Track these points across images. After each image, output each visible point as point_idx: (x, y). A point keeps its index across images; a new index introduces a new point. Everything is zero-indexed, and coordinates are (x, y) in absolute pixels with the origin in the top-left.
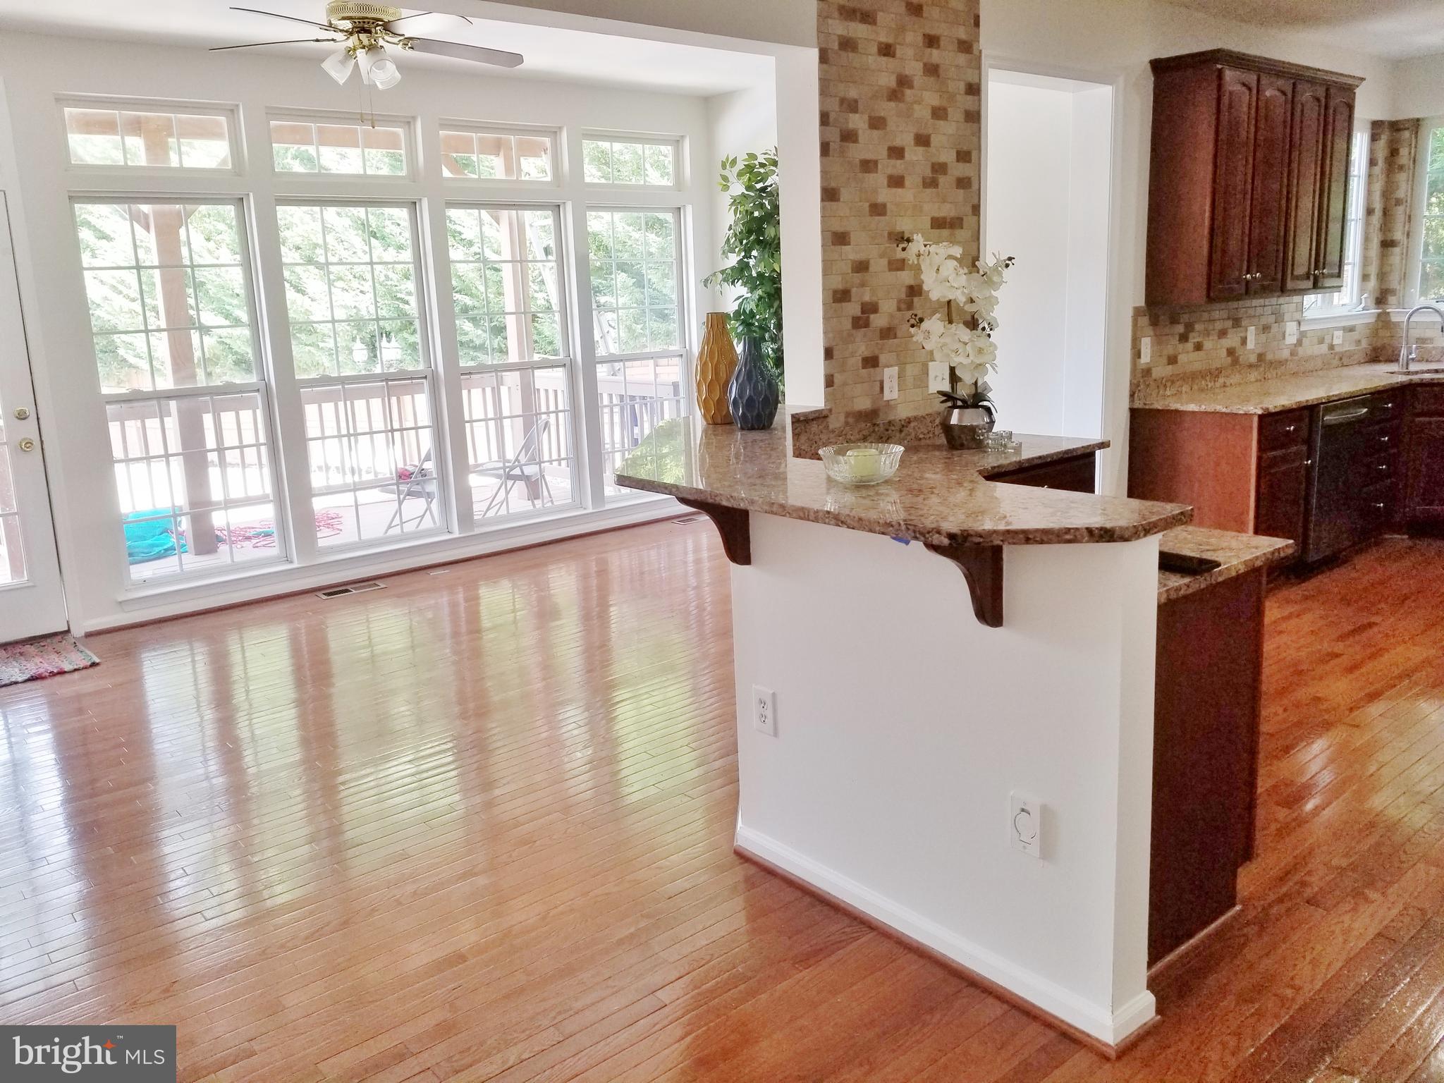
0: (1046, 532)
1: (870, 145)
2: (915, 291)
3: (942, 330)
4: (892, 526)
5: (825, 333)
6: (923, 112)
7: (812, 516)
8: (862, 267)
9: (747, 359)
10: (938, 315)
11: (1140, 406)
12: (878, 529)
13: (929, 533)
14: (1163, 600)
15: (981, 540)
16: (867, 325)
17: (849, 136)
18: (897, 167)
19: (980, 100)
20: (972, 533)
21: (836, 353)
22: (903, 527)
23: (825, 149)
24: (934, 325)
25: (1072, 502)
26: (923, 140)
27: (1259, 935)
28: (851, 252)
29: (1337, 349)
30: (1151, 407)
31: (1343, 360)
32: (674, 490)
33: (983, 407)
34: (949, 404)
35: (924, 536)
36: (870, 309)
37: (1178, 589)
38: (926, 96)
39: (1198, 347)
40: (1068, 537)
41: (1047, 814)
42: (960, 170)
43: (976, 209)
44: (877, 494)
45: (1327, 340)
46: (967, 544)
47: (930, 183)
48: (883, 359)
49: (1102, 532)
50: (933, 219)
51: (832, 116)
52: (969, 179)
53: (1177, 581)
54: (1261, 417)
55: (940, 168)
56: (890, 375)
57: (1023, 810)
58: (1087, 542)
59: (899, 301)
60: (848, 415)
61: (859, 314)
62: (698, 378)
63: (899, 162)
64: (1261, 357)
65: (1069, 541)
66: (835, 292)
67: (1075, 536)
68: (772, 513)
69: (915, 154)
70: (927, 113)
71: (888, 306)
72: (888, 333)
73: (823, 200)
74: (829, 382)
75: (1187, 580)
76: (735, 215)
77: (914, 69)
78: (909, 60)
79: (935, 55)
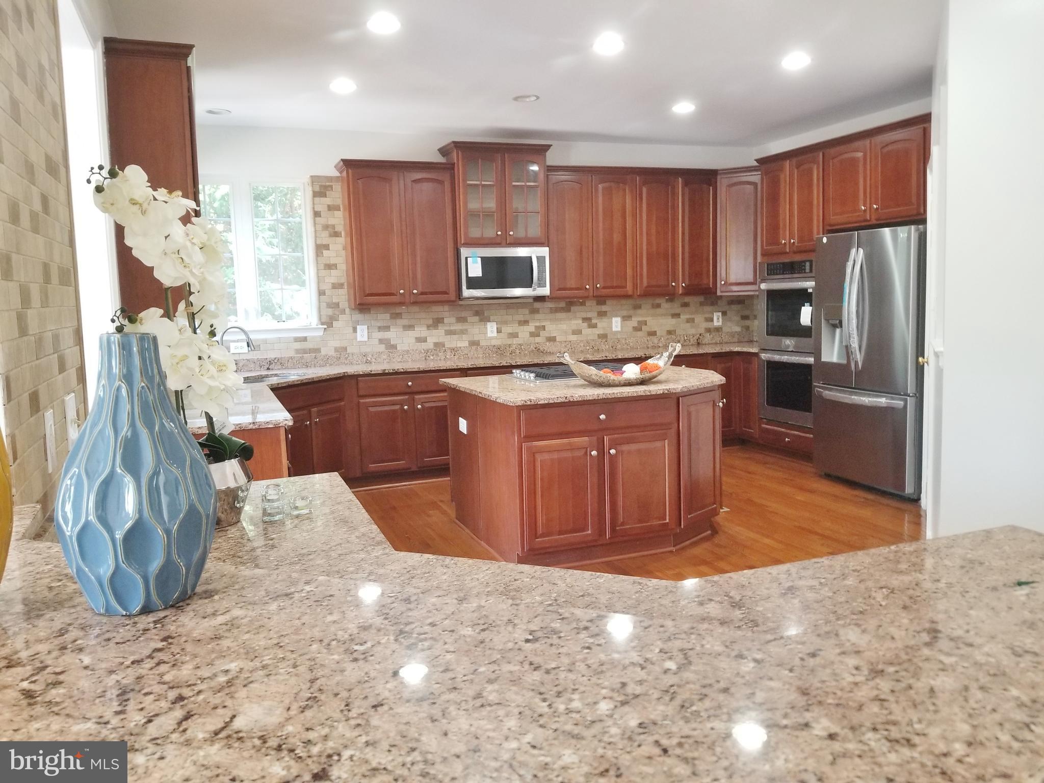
8: (15, 213)
16: (26, 329)
18: (20, 42)
36: (26, 298)
48: (42, 398)
54: (286, 429)
59: (41, 289)
61: (20, 306)
63: (20, 35)
69: (27, 33)
71: (35, 295)
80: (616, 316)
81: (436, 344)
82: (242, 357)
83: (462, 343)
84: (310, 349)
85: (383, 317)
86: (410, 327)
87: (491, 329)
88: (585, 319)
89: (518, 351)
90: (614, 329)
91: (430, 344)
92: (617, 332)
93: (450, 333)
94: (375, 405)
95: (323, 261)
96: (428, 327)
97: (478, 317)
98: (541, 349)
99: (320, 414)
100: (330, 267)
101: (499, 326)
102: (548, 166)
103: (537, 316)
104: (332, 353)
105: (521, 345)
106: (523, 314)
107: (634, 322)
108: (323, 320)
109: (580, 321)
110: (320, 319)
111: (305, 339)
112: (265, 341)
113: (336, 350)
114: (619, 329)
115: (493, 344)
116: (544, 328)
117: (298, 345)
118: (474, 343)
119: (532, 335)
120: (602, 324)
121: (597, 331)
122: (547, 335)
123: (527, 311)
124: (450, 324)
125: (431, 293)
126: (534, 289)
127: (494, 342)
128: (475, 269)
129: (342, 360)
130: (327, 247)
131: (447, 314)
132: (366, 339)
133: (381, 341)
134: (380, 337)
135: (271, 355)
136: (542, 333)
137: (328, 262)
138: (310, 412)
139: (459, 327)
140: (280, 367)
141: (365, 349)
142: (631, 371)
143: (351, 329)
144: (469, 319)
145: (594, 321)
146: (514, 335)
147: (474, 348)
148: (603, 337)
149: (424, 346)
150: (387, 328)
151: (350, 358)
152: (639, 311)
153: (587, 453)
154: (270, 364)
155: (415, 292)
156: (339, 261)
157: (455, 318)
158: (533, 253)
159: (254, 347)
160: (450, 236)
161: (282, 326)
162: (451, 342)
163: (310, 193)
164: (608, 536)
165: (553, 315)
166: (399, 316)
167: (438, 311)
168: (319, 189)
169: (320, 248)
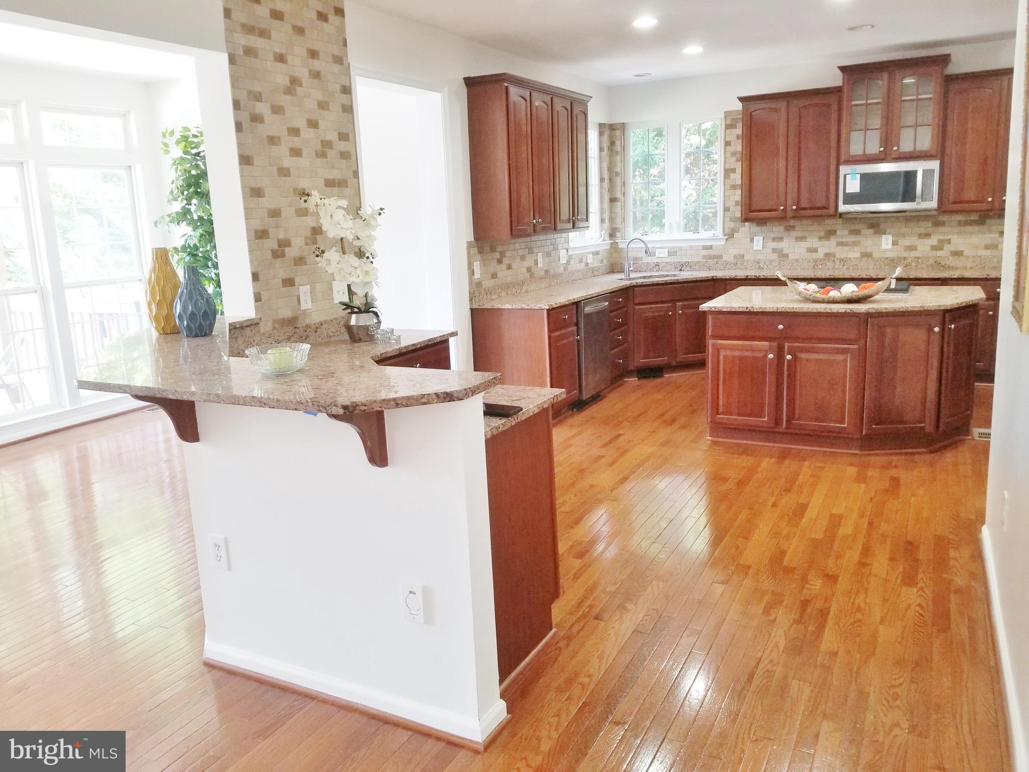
0: (408, 398)
1: (272, 125)
2: (317, 231)
3: (339, 259)
4: (302, 404)
5: (251, 261)
6: (311, 104)
7: (241, 402)
8: (275, 213)
9: (187, 284)
10: (334, 249)
11: (477, 307)
12: (292, 406)
13: (329, 406)
14: (489, 436)
15: (366, 408)
16: (283, 255)
17: (256, 119)
18: (296, 142)
19: (351, 98)
20: (360, 404)
21: (260, 277)
22: (310, 404)
23: (239, 127)
24: (333, 255)
25: (427, 376)
26: (313, 124)
27: (568, 645)
28: (266, 203)
29: (590, 266)
30: (484, 307)
31: (594, 273)
32: (127, 389)
33: (373, 312)
34: (349, 311)
35: (325, 408)
36: (284, 244)
37: (497, 428)
38: (311, 94)
39: (509, 267)
40: (424, 400)
41: (427, 592)
42: (342, 146)
43: (356, 174)
44: (293, 381)
45: (584, 260)
46: (356, 412)
47: (322, 155)
48: (297, 280)
49: (445, 395)
50: (325, 180)
51: (242, 103)
52: (349, 153)
53: (498, 423)
54: (548, 310)
55: (327, 144)
56: (304, 291)
57: (411, 592)
58: (437, 403)
59: (306, 238)
60: (274, 321)
61: (276, 247)
62: (148, 300)
63: (296, 139)
64: (547, 272)
65: (425, 404)
66: (256, 232)
67: (429, 400)
68: (210, 401)
70: (314, 105)
71: (298, 242)
72: (300, 261)
73: (240, 164)
74: (258, 298)
75: (503, 421)
76: (176, 172)
77: (302, 73)
78: (298, 66)
79: (316, 64)
81: (827, 255)
82: (664, 260)
83: (854, 254)
84: (714, 256)
85: (778, 229)
86: (802, 239)
87: (886, 242)
89: (913, 264)
91: (820, 254)
93: (841, 244)
95: (730, 182)
96: (820, 238)
97: (872, 230)
98: (943, 263)
99: (684, 308)
100: (734, 187)
101: (895, 239)
102: (948, 75)
103: (941, 229)
104: (731, 259)
105: (918, 258)
106: (926, 226)
108: (727, 232)
110: (724, 231)
111: (711, 247)
112: (681, 249)
113: (735, 257)
115: (886, 256)
116: (949, 241)
117: (705, 252)
118: (867, 255)
119: (934, 248)
122: (952, 249)
123: (929, 224)
124: (842, 237)
125: (812, 208)
126: (919, 203)
127: (888, 255)
128: (853, 185)
129: (739, 265)
130: (732, 171)
131: (838, 227)
132: (760, 248)
133: (774, 250)
134: (773, 247)
135: (684, 260)
136: (946, 247)
137: (734, 183)
138: (677, 304)
139: (851, 239)
140: (689, 269)
141: (760, 257)
142: (849, 289)
143: (749, 239)
144: (863, 232)
146: (912, 248)
147: (864, 259)
149: (815, 255)
150: (781, 239)
151: (746, 263)
153: (766, 355)
154: (681, 267)
155: (794, 207)
156: (739, 182)
157: (847, 231)
158: (919, 167)
159: (672, 253)
160: (833, 154)
161: (696, 236)
162: (841, 253)
163: (724, 126)
164: (784, 427)
165: (962, 229)
166: (793, 228)
167: (830, 223)
168: (729, 122)
169: (728, 172)
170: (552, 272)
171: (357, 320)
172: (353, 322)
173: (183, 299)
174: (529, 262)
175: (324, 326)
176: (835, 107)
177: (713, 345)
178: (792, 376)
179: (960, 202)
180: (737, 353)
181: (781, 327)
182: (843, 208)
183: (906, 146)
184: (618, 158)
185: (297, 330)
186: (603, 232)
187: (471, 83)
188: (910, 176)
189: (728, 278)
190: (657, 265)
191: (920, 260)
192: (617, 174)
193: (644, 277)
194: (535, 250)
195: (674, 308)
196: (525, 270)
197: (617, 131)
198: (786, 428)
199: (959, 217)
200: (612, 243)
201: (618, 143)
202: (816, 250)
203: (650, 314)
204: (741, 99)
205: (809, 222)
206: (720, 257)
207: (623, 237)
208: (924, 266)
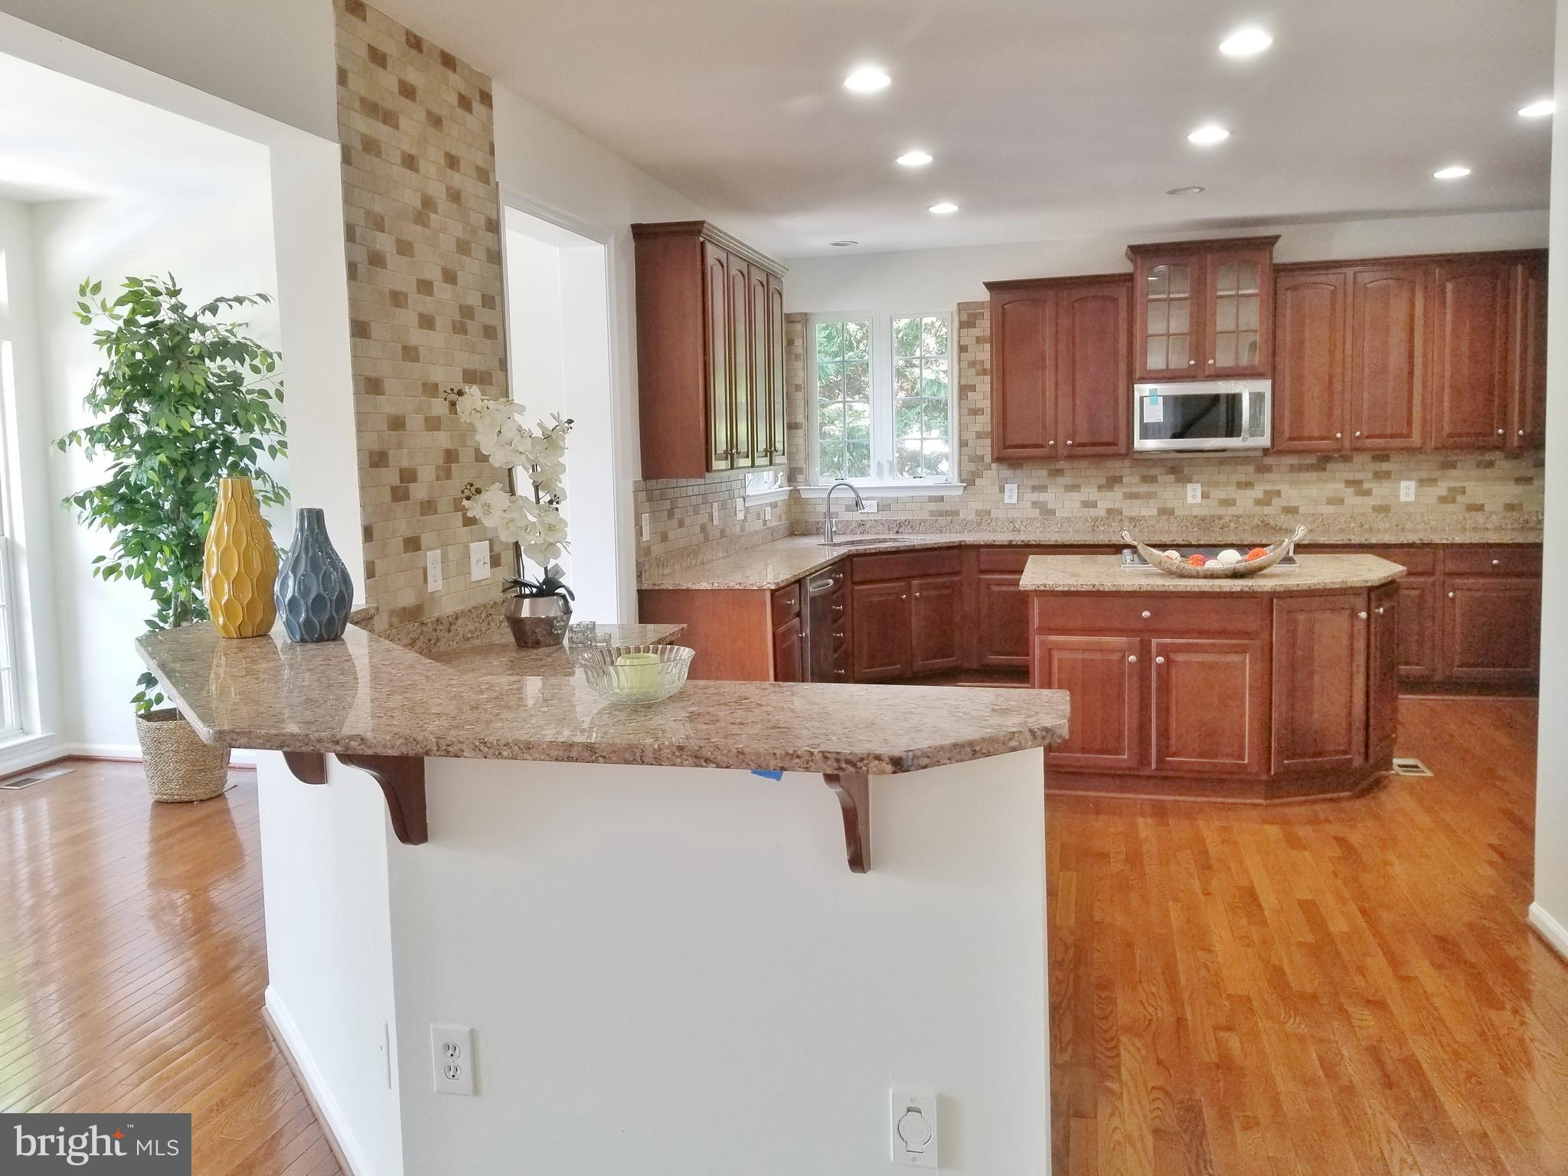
1: (398, 275)
2: (455, 456)
3: (505, 504)
5: (363, 506)
6: (447, 243)
8: (397, 423)
10: (499, 485)
11: (650, 588)
16: (406, 496)
17: (376, 260)
18: (426, 304)
19: (499, 240)
21: (375, 533)
23: (352, 271)
24: (497, 497)
26: (450, 277)
28: (386, 405)
29: (769, 525)
31: (773, 535)
33: (558, 595)
36: (408, 476)
38: (448, 226)
39: (681, 524)
42: (484, 316)
43: (503, 364)
45: (762, 516)
47: (461, 329)
48: (425, 542)
50: (465, 371)
51: (358, 231)
52: (494, 328)
54: (773, 592)
55: (467, 312)
56: (433, 558)
59: (438, 468)
60: (392, 613)
61: (397, 482)
63: (428, 298)
64: (722, 531)
66: (372, 453)
69: (443, 291)
70: (452, 246)
71: (427, 473)
72: (428, 507)
73: (353, 335)
74: (370, 571)
76: (109, 355)
77: (437, 191)
78: (432, 179)
79: (457, 180)
80: (1409, 479)
81: (1110, 511)
82: (871, 517)
83: (1148, 510)
84: (946, 512)
85: (1040, 474)
86: (1075, 487)
87: (1193, 494)
88: (1349, 483)
89: (1232, 525)
90: (1403, 498)
91: (1101, 511)
92: (1407, 504)
93: (1130, 496)
94: (1000, 583)
95: (968, 404)
96: (1100, 488)
97: (1173, 476)
98: (1272, 523)
99: (921, 588)
100: (975, 412)
101: (1205, 489)
102: (1275, 265)
103: (1268, 476)
104: (972, 517)
105: (1238, 517)
106: (1246, 472)
107: (1441, 489)
108: (964, 476)
109: (1343, 485)
110: (960, 475)
111: (941, 499)
112: (897, 500)
113: (978, 513)
114: (1412, 498)
115: (1194, 513)
116: (1278, 493)
117: (933, 506)
118: (1166, 512)
119: (1259, 502)
120: (1380, 492)
121: (1369, 501)
122: (1285, 504)
123: (1251, 469)
124: (1131, 485)
125: (1093, 444)
126: (1244, 440)
127: (1196, 512)
128: (1155, 413)
129: (984, 526)
130: (973, 388)
131: (1126, 471)
132: (1014, 501)
133: (1035, 504)
134: (1033, 500)
135: (902, 517)
136: (1275, 501)
137: (973, 406)
138: (910, 584)
139: (1144, 489)
140: (910, 530)
141: (1012, 514)
142: (1229, 558)
143: (997, 489)
144: (1160, 478)
145: (1366, 486)
146: (1228, 503)
147: (1164, 518)
148: (1383, 509)
149: (1093, 512)
150: (1043, 488)
151: (994, 523)
152: (1453, 473)
153: (1123, 658)
154: (899, 527)
155: (1069, 442)
156: (986, 404)
157: (1138, 477)
158: (1245, 389)
159: (883, 507)
160: (1123, 368)
161: (917, 482)
162: (1131, 509)
163: (956, 324)
164: (1154, 766)
165: (1295, 476)
166: (1059, 472)
167: (1114, 467)
168: (965, 318)
169: (964, 390)
170: (728, 532)
171: (532, 607)
172: (525, 612)
173: (301, 570)
174: (703, 518)
175: (460, 621)
176: (1123, 301)
177: (1042, 643)
178: (1165, 689)
179: (1301, 439)
180: (1080, 656)
181: (1146, 614)
182: (1141, 444)
183: (1224, 359)
184: (799, 365)
185: (425, 629)
186: (781, 473)
187: (641, 233)
188: (1234, 400)
189: (982, 543)
190: (862, 524)
191: (1240, 519)
192: (798, 388)
193: (852, 543)
194: (710, 498)
195: (908, 590)
196: (698, 529)
197: (796, 324)
198: (1157, 769)
199: (1293, 460)
200: (791, 491)
201: (798, 342)
202: (1094, 505)
203: (876, 599)
204: (990, 286)
205: (1084, 464)
206: (956, 513)
207: (807, 482)
208: (1247, 527)
